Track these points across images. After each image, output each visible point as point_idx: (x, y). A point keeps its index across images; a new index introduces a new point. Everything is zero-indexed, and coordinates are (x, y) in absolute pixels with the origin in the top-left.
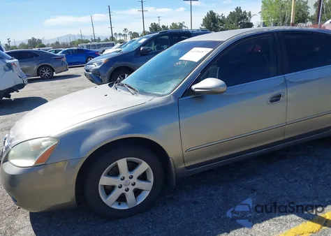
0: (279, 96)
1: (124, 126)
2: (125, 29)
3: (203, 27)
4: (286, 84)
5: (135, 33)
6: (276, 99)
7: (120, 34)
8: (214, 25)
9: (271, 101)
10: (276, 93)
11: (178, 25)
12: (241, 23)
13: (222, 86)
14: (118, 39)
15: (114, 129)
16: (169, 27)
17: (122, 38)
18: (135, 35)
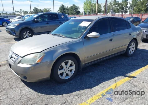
0: (112, 39)
1: (67, 49)
2: (21, 9)
3: (59, 11)
4: (114, 35)
5: (26, 11)
6: (111, 40)
7: (18, 11)
8: (64, 11)
9: (110, 41)
10: (111, 38)
11: (47, 9)
12: (75, 11)
13: (99, 35)
14: (17, 14)
15: (64, 50)
16: (43, 10)
17: (19, 13)
18: (26, 13)
